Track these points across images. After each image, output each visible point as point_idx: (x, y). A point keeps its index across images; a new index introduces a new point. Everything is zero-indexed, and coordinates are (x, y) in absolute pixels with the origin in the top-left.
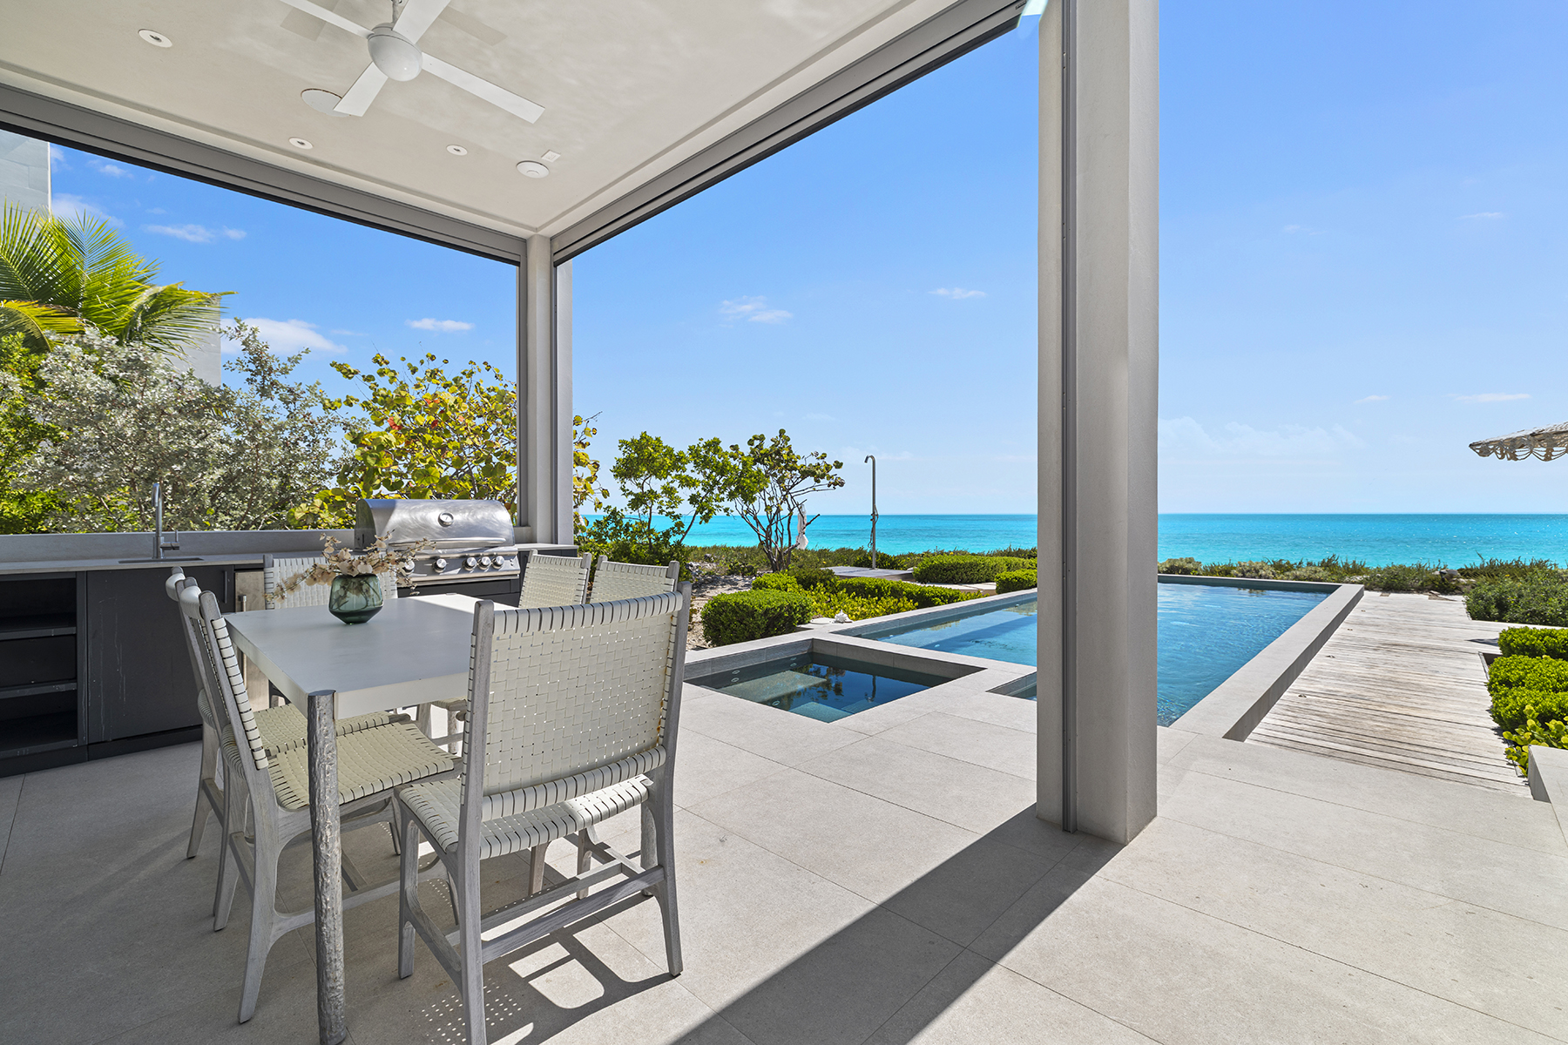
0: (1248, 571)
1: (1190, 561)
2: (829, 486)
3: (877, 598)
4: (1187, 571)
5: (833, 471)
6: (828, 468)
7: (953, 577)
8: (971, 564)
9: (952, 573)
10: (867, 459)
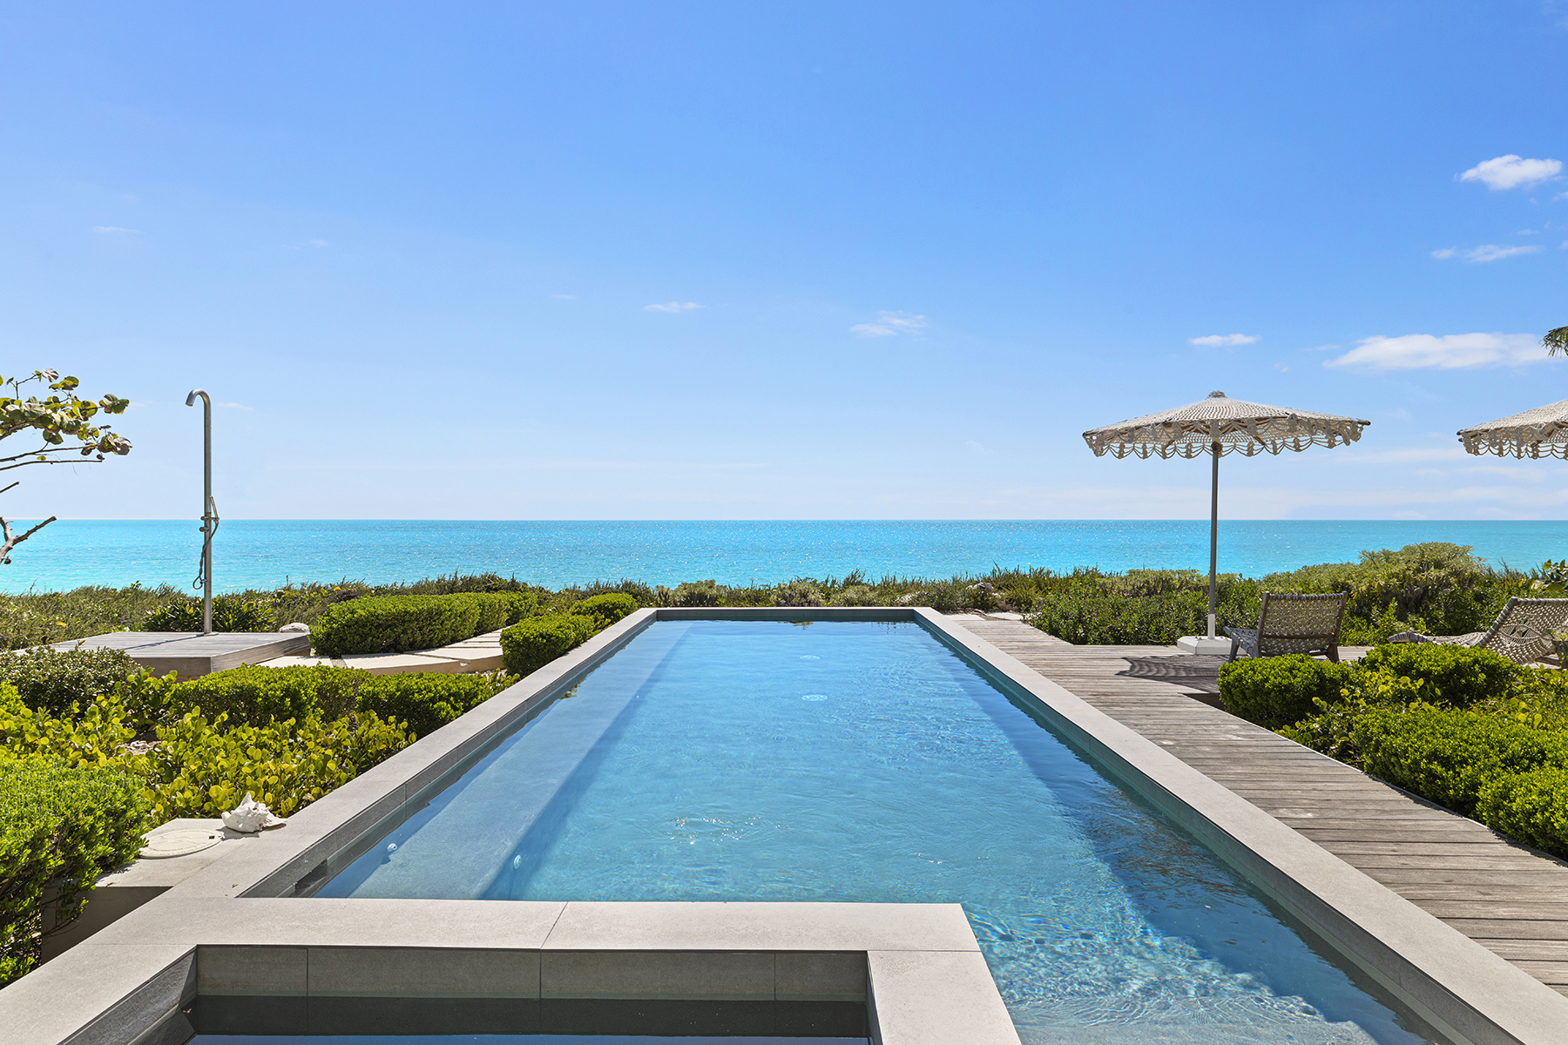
0: (792, 594)
1: (711, 584)
2: (86, 451)
3: (293, 721)
4: (713, 601)
5: (96, 421)
6: (86, 409)
7: (398, 640)
8: (430, 611)
9: (394, 632)
10: (190, 400)
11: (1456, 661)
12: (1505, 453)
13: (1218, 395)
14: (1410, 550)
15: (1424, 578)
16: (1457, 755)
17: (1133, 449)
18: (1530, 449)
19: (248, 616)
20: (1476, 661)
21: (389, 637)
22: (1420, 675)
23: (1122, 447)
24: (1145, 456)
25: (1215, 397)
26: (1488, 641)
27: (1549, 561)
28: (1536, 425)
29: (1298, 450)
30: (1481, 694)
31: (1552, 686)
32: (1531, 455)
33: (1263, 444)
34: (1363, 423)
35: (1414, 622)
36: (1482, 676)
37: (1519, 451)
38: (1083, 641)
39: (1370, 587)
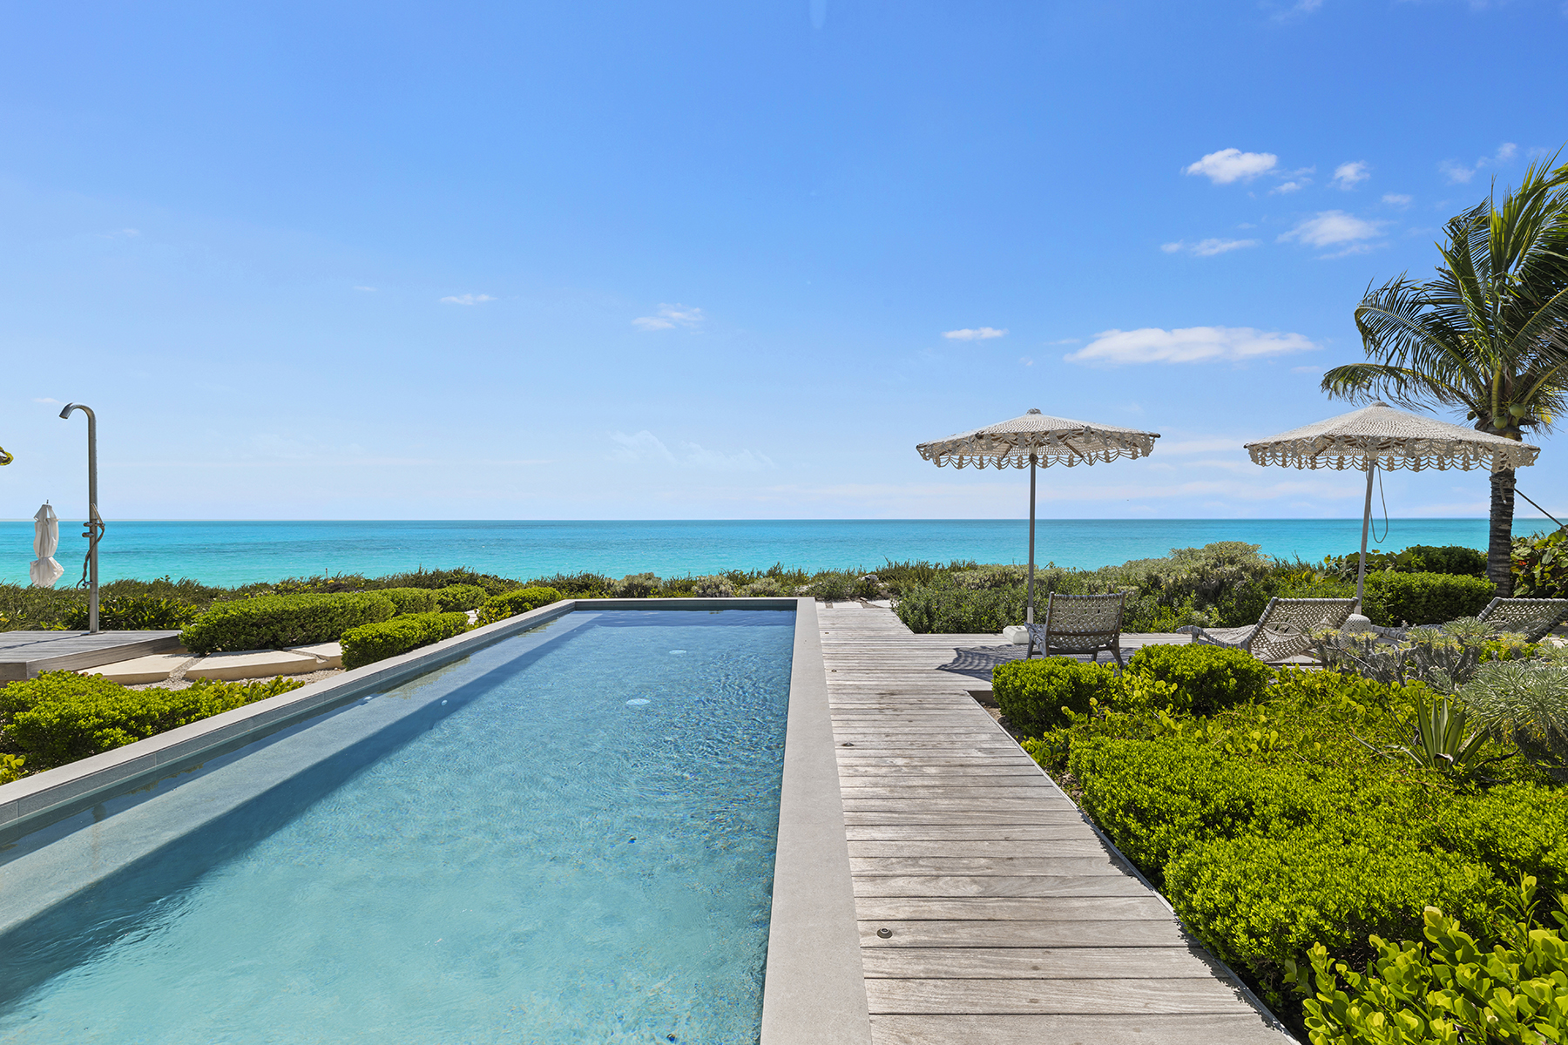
0: (709, 587)
1: (650, 577)
4: (645, 591)
7: (275, 636)
9: (271, 630)
10: (65, 413)
11: (1210, 666)
12: (1288, 464)
13: (1035, 412)
14: (1211, 548)
15: (1219, 572)
16: (1155, 807)
17: (971, 461)
18: (1309, 461)
19: (166, 613)
20: (1230, 665)
21: (266, 634)
22: (1175, 679)
23: (961, 458)
24: (982, 467)
25: (1032, 413)
26: (1254, 638)
27: (1329, 556)
28: (1307, 438)
29: (1108, 461)
30: (1228, 700)
31: (1304, 687)
32: (1310, 466)
33: (1082, 456)
34: (1155, 436)
35: (1209, 611)
36: (1233, 681)
37: (1300, 463)
38: (927, 630)
39: (1176, 581)
